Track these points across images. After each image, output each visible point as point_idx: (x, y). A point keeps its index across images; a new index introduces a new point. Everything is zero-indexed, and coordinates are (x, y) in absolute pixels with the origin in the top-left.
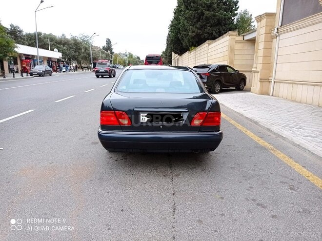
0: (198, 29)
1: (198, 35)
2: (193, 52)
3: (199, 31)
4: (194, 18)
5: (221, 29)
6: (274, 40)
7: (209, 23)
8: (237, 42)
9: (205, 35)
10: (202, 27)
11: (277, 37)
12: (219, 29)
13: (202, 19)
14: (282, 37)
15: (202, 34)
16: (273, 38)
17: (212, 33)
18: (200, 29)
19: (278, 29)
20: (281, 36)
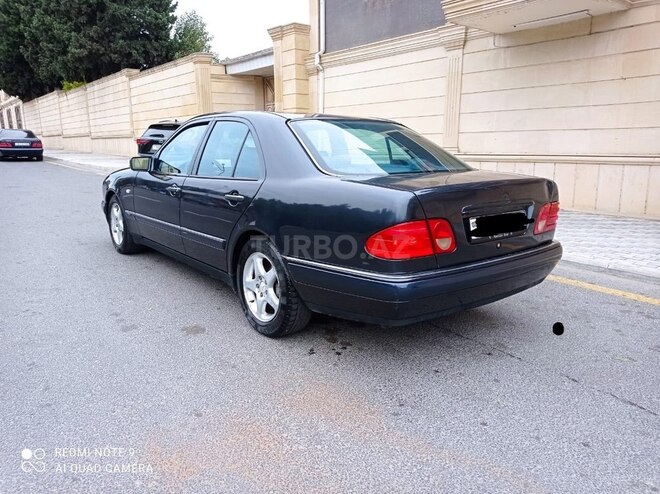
0: (91, 39)
1: (92, 56)
2: (73, 95)
3: (95, 46)
4: (79, 13)
5: (149, 46)
6: (313, 78)
7: (119, 31)
8: (214, 77)
9: (113, 56)
10: (102, 38)
11: (318, 71)
12: (144, 46)
13: (101, 19)
14: (329, 72)
15: (103, 54)
16: (310, 75)
17: (130, 54)
18: (97, 42)
19: (320, 57)
20: (327, 71)
